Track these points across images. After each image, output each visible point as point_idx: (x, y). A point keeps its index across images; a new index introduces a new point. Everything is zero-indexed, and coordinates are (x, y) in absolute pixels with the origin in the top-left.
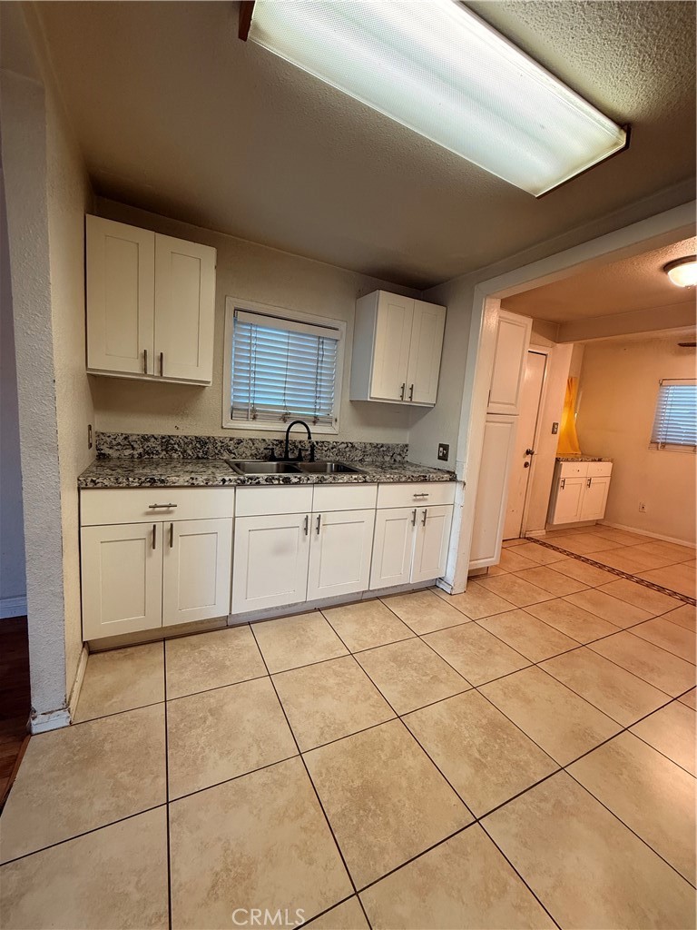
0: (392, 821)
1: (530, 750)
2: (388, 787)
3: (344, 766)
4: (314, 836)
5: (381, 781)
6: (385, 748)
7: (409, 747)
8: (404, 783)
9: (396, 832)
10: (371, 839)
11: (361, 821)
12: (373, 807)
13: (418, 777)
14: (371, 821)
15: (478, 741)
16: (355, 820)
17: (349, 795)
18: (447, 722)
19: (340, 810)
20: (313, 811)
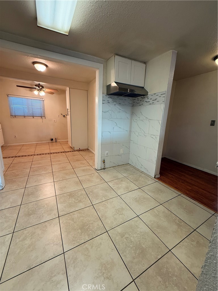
0: (91, 222)
1: (79, 191)
2: (82, 222)
3: (73, 235)
4: (94, 244)
5: (80, 224)
6: (69, 222)
7: (71, 215)
8: (82, 218)
9: (94, 221)
10: (95, 228)
11: (91, 230)
12: (88, 227)
13: (81, 215)
14: (91, 228)
15: (73, 200)
16: (90, 232)
17: (83, 234)
18: (65, 205)
19: (87, 236)
20: (87, 245)
